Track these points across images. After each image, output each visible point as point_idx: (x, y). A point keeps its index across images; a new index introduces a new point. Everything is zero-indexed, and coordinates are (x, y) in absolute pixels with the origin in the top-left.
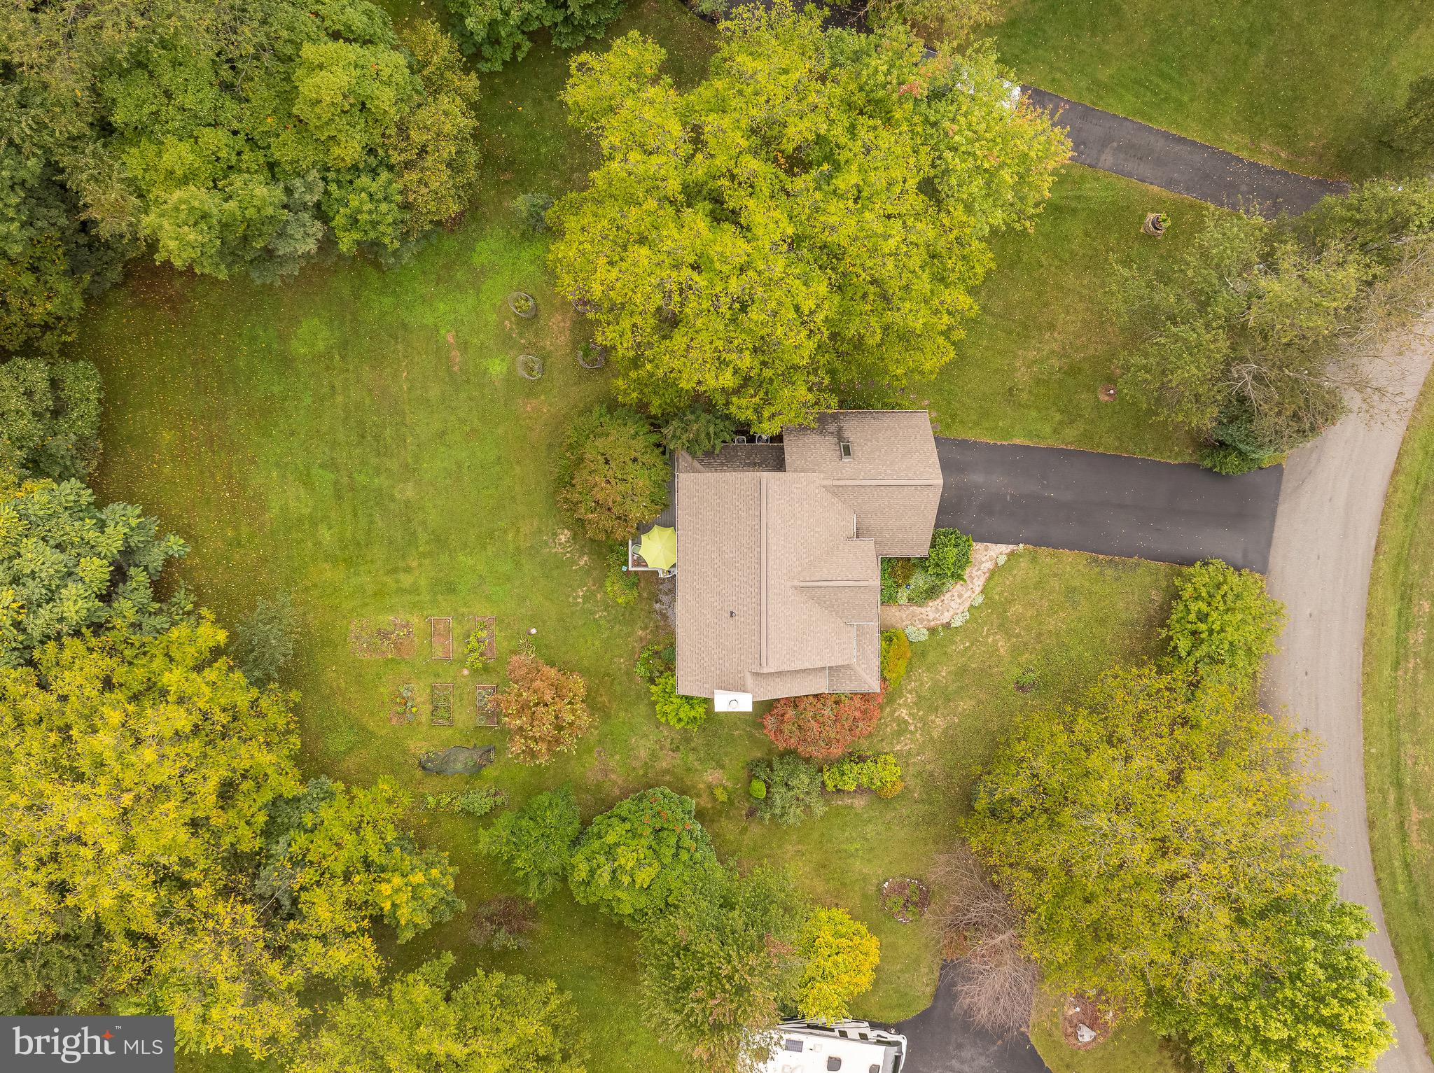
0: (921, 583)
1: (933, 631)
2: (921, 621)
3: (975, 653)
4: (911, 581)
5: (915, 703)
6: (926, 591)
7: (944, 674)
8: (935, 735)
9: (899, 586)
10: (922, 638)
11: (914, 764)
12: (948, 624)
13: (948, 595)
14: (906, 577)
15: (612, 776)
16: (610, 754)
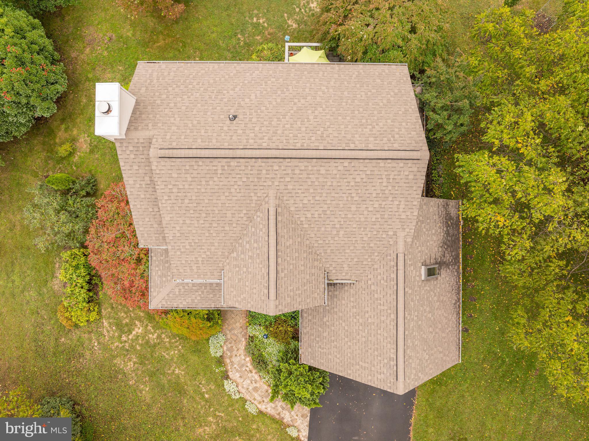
0: (269, 349)
1: (220, 361)
2: (231, 350)
3: (199, 403)
4: (271, 340)
5: (148, 342)
6: (261, 355)
7: (177, 372)
8: (117, 361)
9: (266, 327)
10: (212, 351)
11: (90, 340)
12: (227, 377)
13: (256, 377)
14: (276, 335)
15: (88, 50)
16: (107, 48)
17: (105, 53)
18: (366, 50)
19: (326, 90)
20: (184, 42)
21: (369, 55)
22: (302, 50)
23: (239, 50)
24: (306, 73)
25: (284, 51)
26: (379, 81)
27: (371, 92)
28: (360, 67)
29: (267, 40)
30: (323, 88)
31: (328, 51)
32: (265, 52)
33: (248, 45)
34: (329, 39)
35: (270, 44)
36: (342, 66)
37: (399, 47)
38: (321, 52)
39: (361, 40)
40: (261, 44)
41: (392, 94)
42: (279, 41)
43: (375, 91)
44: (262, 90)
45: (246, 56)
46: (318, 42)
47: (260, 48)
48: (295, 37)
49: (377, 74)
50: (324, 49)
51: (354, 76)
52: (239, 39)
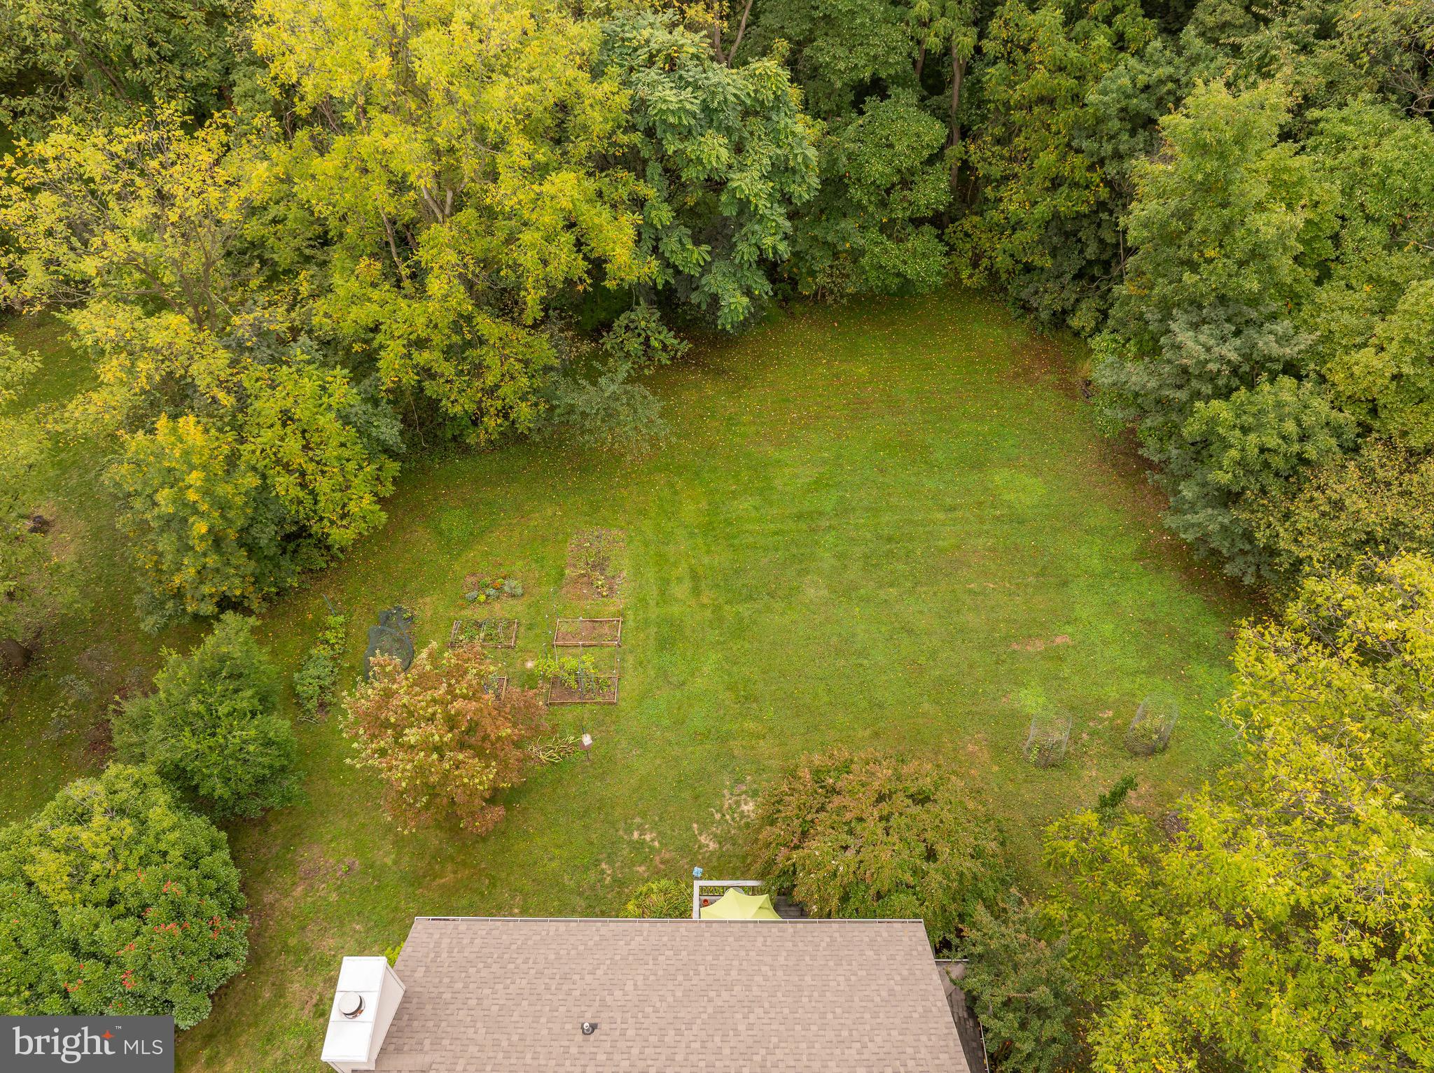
15: (299, 889)
16: (340, 887)
17: (333, 897)
18: (847, 894)
19: (770, 973)
20: (493, 877)
21: (853, 903)
22: (727, 894)
23: (601, 893)
24: (731, 939)
25: (691, 896)
26: (871, 953)
27: (856, 975)
28: (835, 928)
29: (657, 874)
30: (764, 968)
31: (775, 896)
32: (654, 897)
33: (619, 883)
34: (777, 873)
35: (664, 882)
36: (801, 926)
37: (908, 886)
38: (763, 899)
39: (835, 875)
40: (647, 881)
41: (898, 978)
42: (681, 877)
43: (864, 973)
44: (648, 973)
45: (616, 905)
46: (756, 879)
47: (645, 889)
48: (714, 868)
49: (867, 939)
50: (769, 892)
51: (824, 944)
52: (603, 872)
